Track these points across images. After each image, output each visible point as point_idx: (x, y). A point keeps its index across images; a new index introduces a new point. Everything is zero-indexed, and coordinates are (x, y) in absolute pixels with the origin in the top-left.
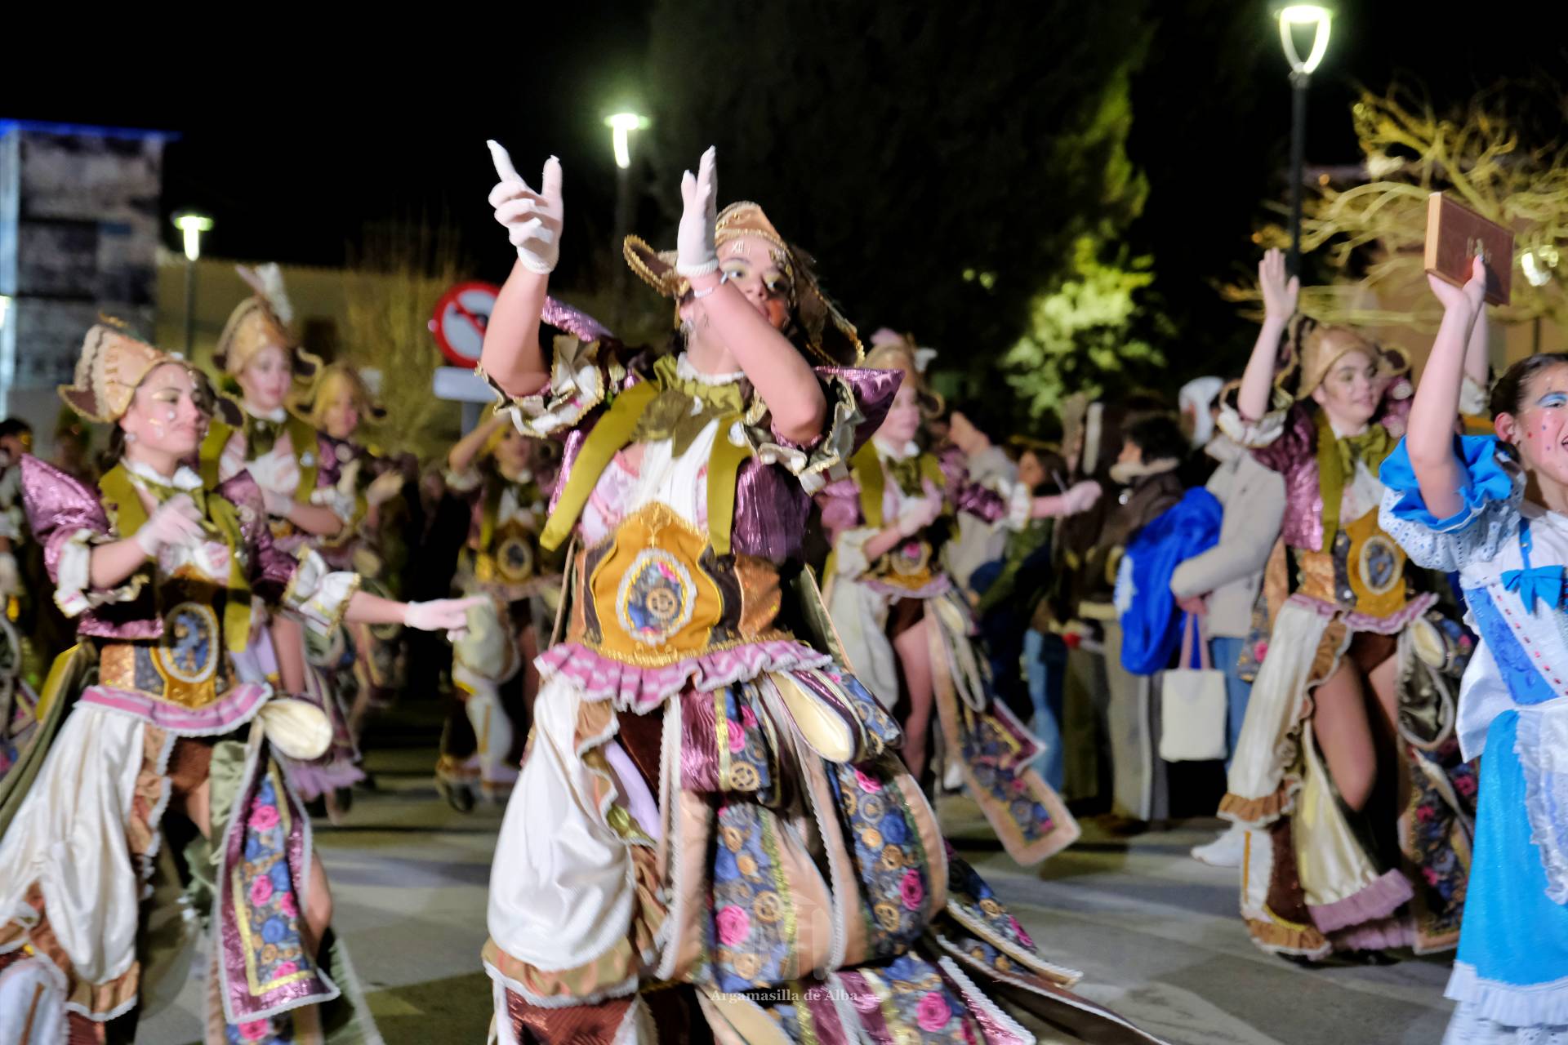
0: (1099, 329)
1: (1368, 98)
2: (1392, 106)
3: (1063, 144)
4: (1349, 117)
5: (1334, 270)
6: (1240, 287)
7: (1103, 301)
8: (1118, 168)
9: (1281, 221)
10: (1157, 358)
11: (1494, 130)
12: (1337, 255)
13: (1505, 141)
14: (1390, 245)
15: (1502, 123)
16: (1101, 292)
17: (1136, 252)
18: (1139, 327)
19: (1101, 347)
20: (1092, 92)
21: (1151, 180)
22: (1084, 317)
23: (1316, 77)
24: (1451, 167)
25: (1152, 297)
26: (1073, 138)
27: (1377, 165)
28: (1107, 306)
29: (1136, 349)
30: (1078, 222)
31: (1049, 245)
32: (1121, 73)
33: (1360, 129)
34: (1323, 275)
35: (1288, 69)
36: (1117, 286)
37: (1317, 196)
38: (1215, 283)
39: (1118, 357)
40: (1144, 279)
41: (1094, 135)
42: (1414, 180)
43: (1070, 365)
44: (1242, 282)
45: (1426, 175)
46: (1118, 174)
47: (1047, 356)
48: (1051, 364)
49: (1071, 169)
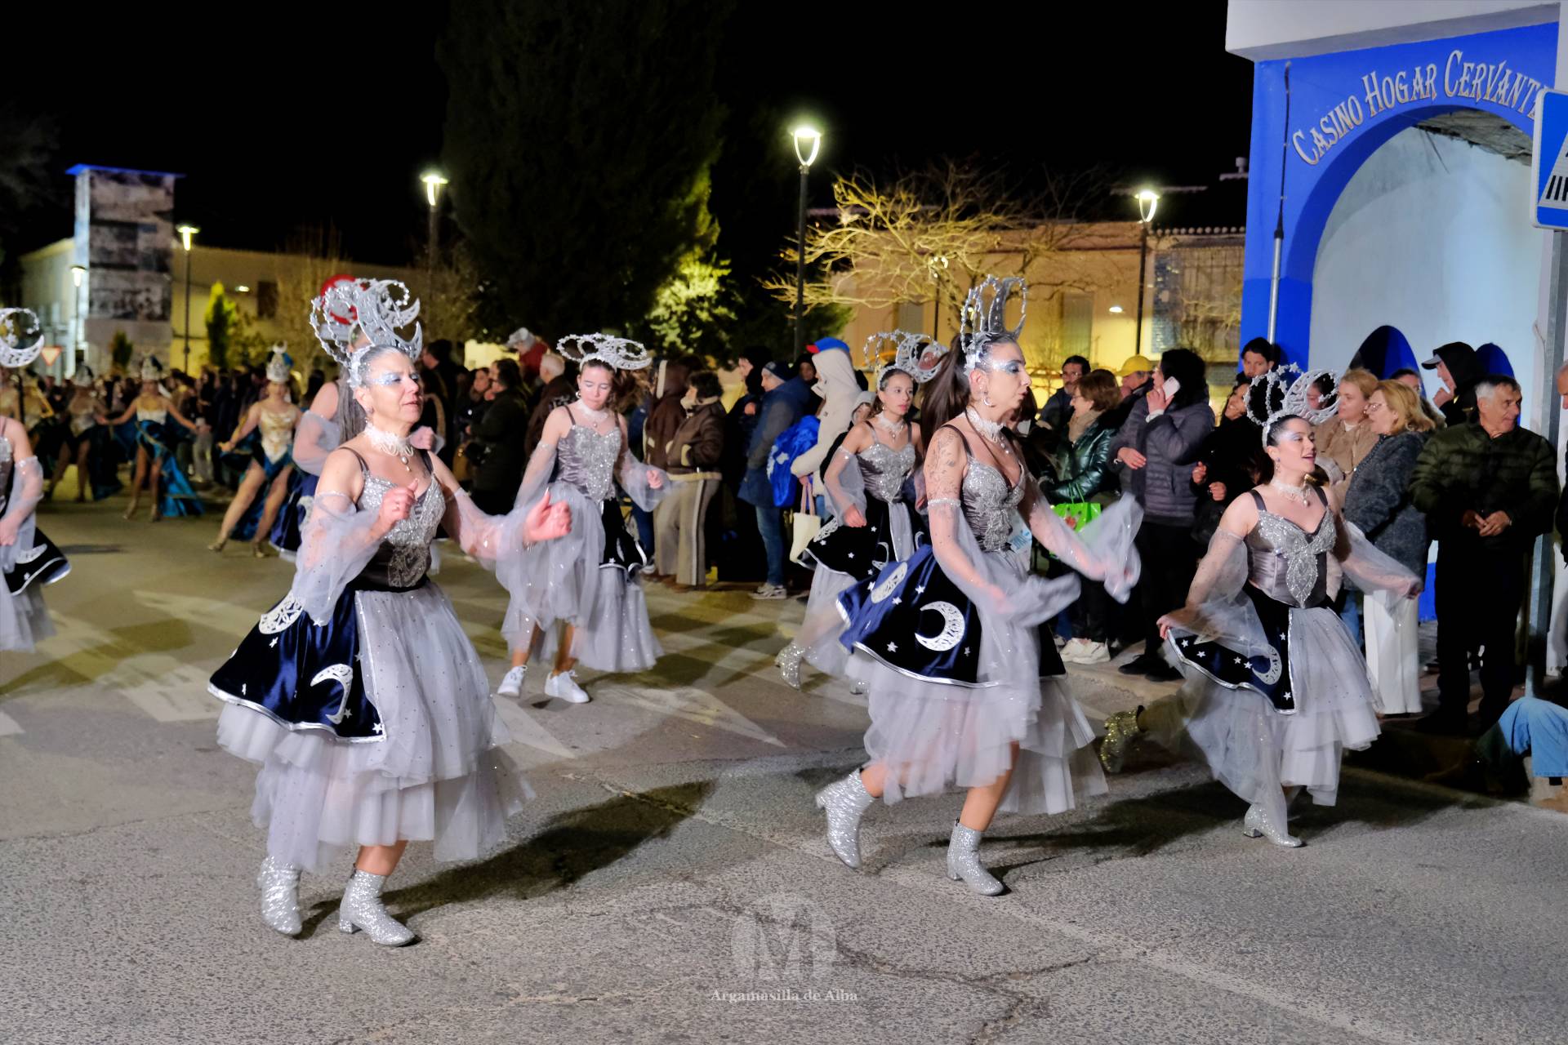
0: (701, 299)
1: (841, 180)
2: (854, 185)
3: (673, 203)
4: (832, 191)
5: (823, 274)
7: (703, 284)
8: (704, 217)
9: (795, 247)
10: (733, 316)
11: (909, 199)
12: (825, 266)
13: (915, 205)
14: (854, 261)
15: (912, 196)
16: (703, 279)
17: (720, 258)
18: (723, 298)
19: (702, 309)
20: (690, 176)
21: (720, 225)
22: (693, 293)
23: (812, 169)
24: (886, 220)
25: (728, 281)
26: (680, 201)
27: (846, 218)
28: (706, 287)
29: (721, 310)
30: (682, 247)
31: (666, 259)
32: (705, 165)
33: (836, 196)
34: (818, 276)
35: (799, 164)
36: (711, 276)
37: (815, 233)
38: (759, 280)
39: (711, 314)
40: (726, 272)
41: (690, 200)
42: (866, 227)
43: (685, 318)
45: (872, 224)
46: (704, 221)
47: (672, 313)
48: (675, 318)
49: (678, 217)
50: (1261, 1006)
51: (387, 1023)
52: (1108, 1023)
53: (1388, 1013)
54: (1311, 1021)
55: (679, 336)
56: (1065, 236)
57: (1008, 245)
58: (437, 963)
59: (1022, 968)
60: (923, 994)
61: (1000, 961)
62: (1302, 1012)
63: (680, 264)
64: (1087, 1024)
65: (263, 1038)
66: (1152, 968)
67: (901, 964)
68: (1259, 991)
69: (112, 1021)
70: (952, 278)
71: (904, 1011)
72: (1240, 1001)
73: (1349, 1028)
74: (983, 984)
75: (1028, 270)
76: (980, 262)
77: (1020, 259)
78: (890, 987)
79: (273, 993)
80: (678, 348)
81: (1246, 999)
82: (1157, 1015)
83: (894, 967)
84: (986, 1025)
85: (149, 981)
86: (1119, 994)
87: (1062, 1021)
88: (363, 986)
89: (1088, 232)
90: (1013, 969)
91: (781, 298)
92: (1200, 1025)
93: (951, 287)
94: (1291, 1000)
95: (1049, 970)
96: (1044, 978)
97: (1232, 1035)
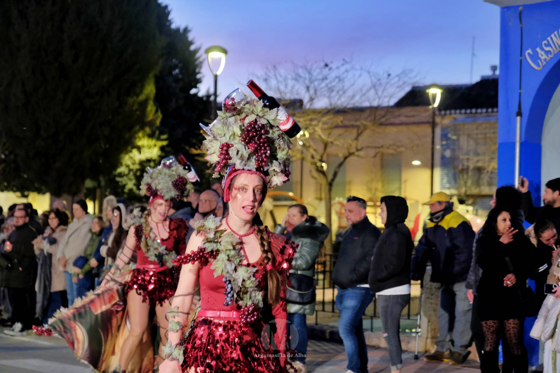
0: (149, 161)
3: (131, 100)
6: (196, 149)
7: (150, 151)
8: (151, 108)
16: (150, 147)
17: (161, 133)
20: (141, 82)
21: (162, 112)
22: (143, 157)
25: (167, 149)
26: (135, 98)
28: (152, 153)
30: (137, 128)
31: (127, 136)
32: (151, 75)
36: (155, 145)
38: (187, 148)
40: (165, 143)
41: (142, 97)
43: (138, 173)
44: (196, 147)
46: (151, 111)
47: (130, 170)
48: (131, 173)
49: (134, 108)
55: (135, 185)
56: (383, 117)
57: (347, 123)
63: (136, 138)
70: (312, 144)
75: (361, 138)
76: (329, 134)
77: (354, 132)
80: (134, 193)
89: (397, 113)
91: (201, 159)
93: (312, 151)
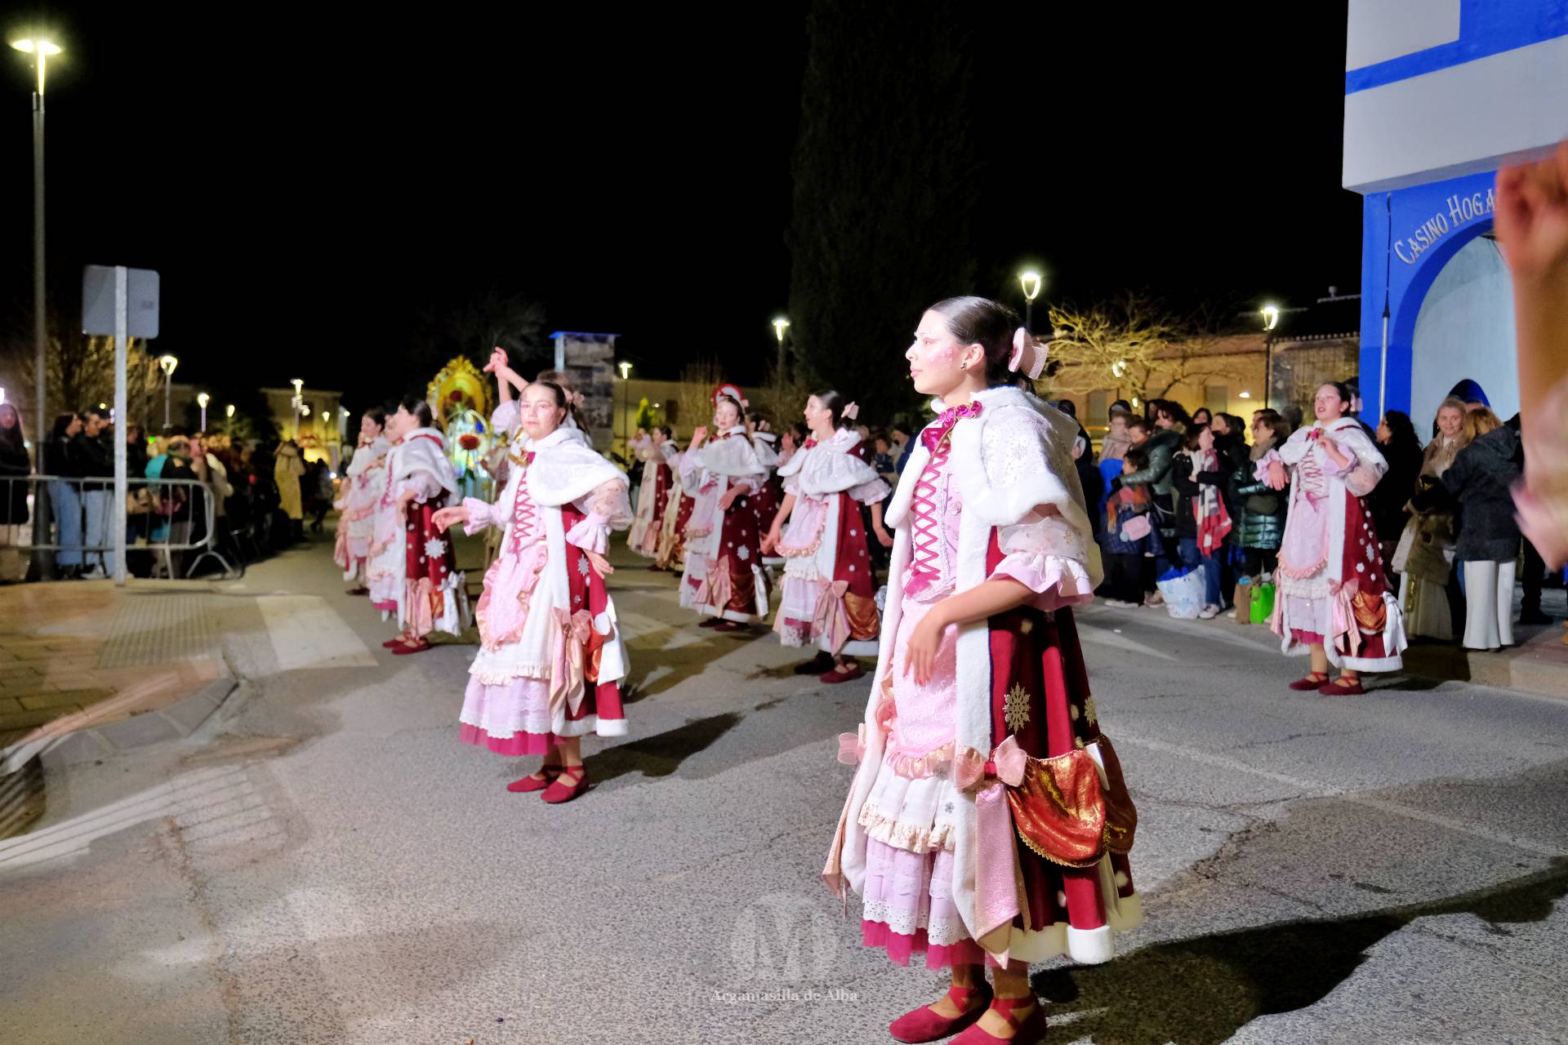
1: (1054, 308)
2: (1063, 311)
4: (1048, 316)
11: (1101, 319)
15: (1104, 317)
27: (1058, 333)
35: (1026, 297)
42: (1072, 339)
50: (1438, 827)
51: (810, 825)
52: (1323, 836)
53: (1539, 835)
54: (1481, 838)
58: (838, 791)
59: (1251, 801)
60: (1182, 816)
61: (1234, 796)
62: (1470, 831)
64: (1308, 837)
65: (731, 832)
66: (1349, 802)
67: (1161, 797)
68: (1433, 818)
69: (633, 820)
71: (1170, 826)
72: (1422, 824)
73: (1511, 842)
74: (1224, 810)
78: (1157, 811)
79: (733, 806)
81: (1426, 823)
82: (1360, 832)
83: (1157, 798)
84: (1232, 835)
85: (652, 797)
86: (1328, 819)
87: (1289, 834)
88: (791, 803)
90: (1245, 801)
92: (1394, 839)
94: (1461, 824)
95: (1272, 802)
96: (1269, 808)
97: (1421, 846)
